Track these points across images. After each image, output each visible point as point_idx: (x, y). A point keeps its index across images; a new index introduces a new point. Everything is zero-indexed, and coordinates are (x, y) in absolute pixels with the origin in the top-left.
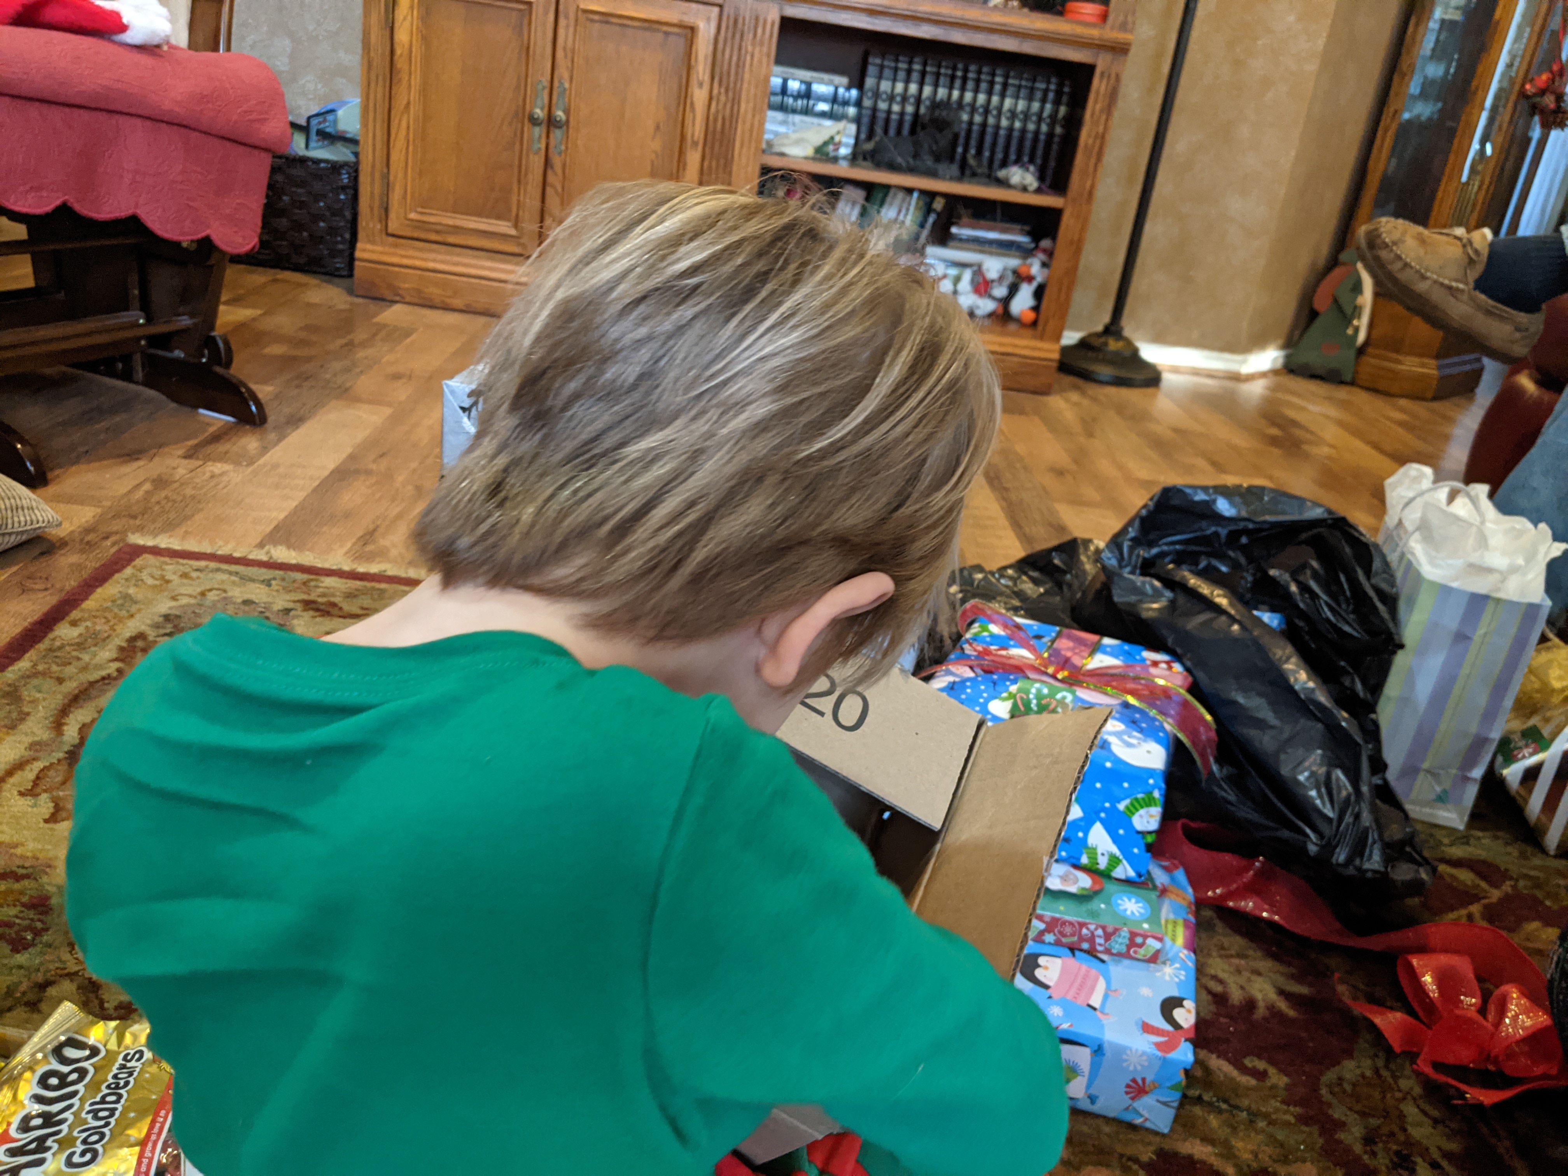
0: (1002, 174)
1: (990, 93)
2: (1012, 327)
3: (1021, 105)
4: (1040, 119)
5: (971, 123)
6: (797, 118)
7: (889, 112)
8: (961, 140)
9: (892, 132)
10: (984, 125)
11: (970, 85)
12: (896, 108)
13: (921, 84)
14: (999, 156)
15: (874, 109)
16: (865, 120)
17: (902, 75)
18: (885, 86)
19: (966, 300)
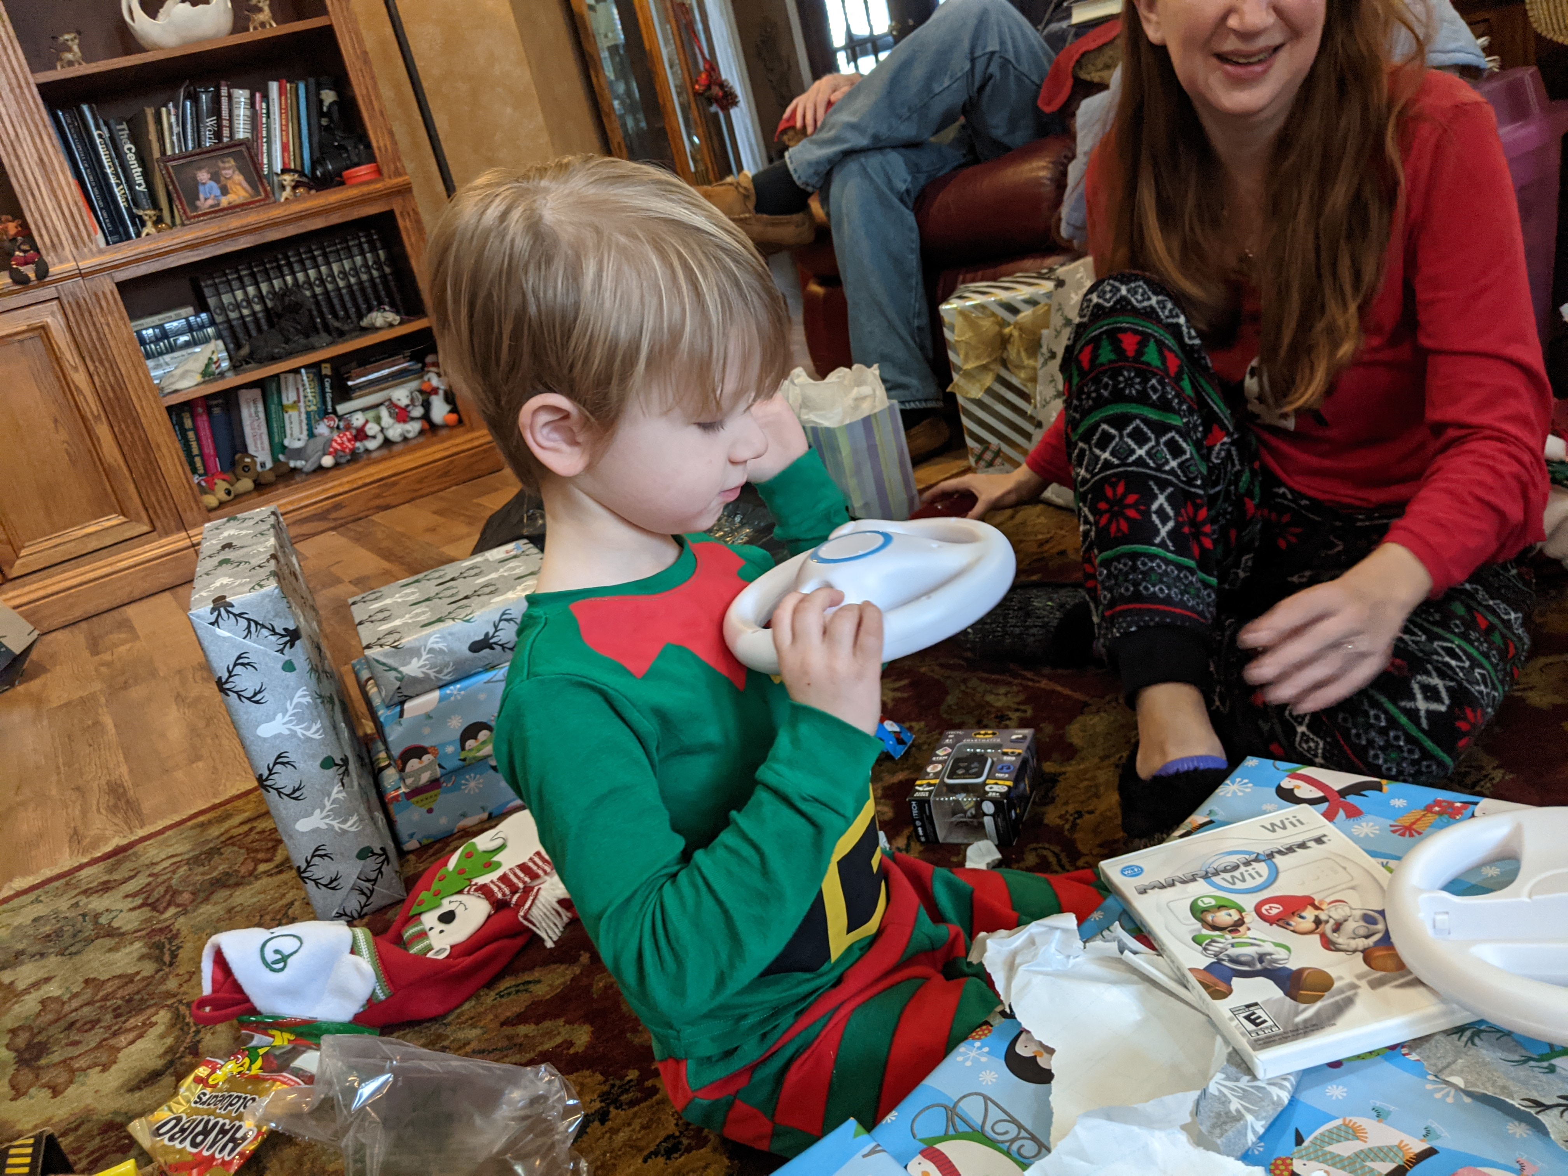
0: (365, 323)
1: (317, 266)
2: (444, 433)
3: (347, 265)
4: (368, 268)
5: (314, 296)
6: (167, 358)
7: (242, 317)
8: (315, 313)
9: (254, 333)
10: (326, 292)
11: (297, 267)
12: (246, 312)
13: (256, 284)
14: (352, 311)
15: (228, 321)
16: (225, 333)
17: (235, 284)
18: (226, 299)
19: (395, 431)
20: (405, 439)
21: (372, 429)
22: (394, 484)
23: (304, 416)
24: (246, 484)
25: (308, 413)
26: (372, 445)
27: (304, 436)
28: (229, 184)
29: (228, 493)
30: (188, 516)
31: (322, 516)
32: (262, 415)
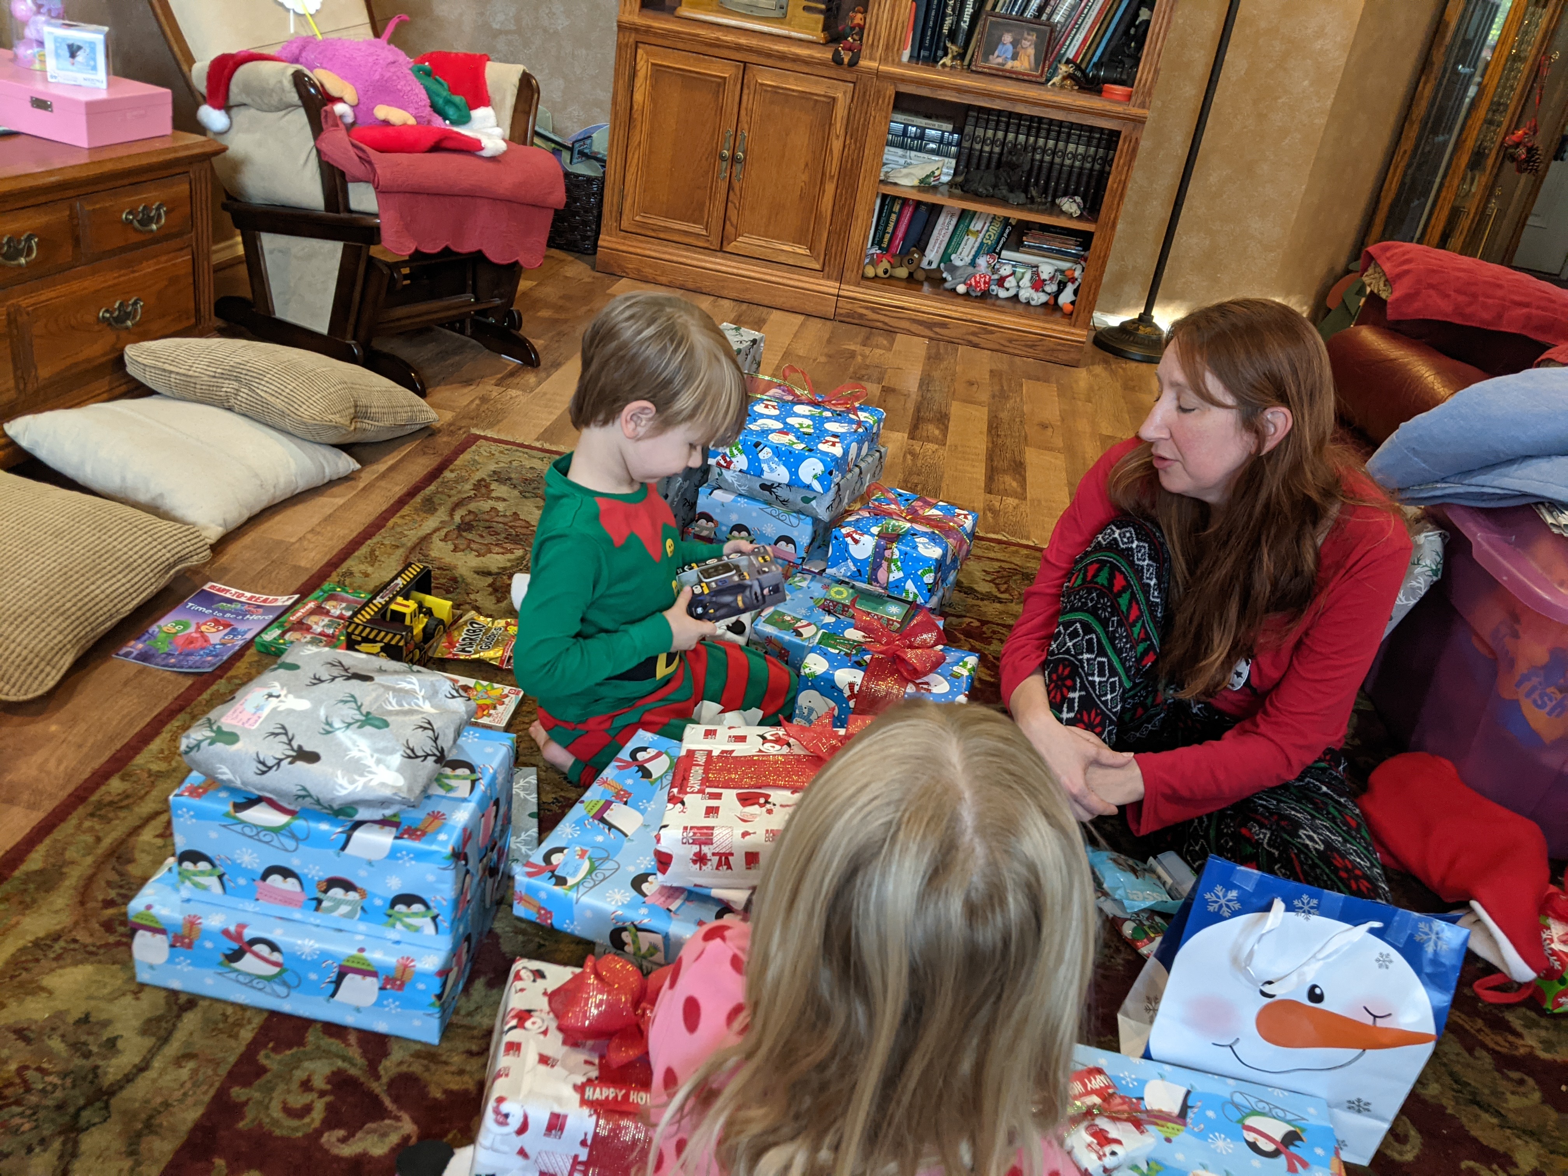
0: (1059, 203)
1: (1057, 140)
2: (1058, 315)
3: (1081, 149)
4: (1094, 160)
5: (1042, 161)
6: (913, 153)
7: (981, 151)
9: (983, 167)
10: (1052, 163)
11: (1043, 133)
12: (987, 149)
13: (1006, 132)
14: (1061, 188)
15: (971, 149)
16: (964, 158)
17: (991, 127)
18: (979, 134)
19: (1026, 293)
20: (1028, 303)
21: (1010, 282)
22: (992, 332)
23: (977, 245)
24: (902, 272)
25: (982, 244)
26: (1003, 294)
27: (968, 260)
28: (1022, 53)
29: (886, 272)
30: (847, 274)
31: (929, 325)
32: (951, 228)
